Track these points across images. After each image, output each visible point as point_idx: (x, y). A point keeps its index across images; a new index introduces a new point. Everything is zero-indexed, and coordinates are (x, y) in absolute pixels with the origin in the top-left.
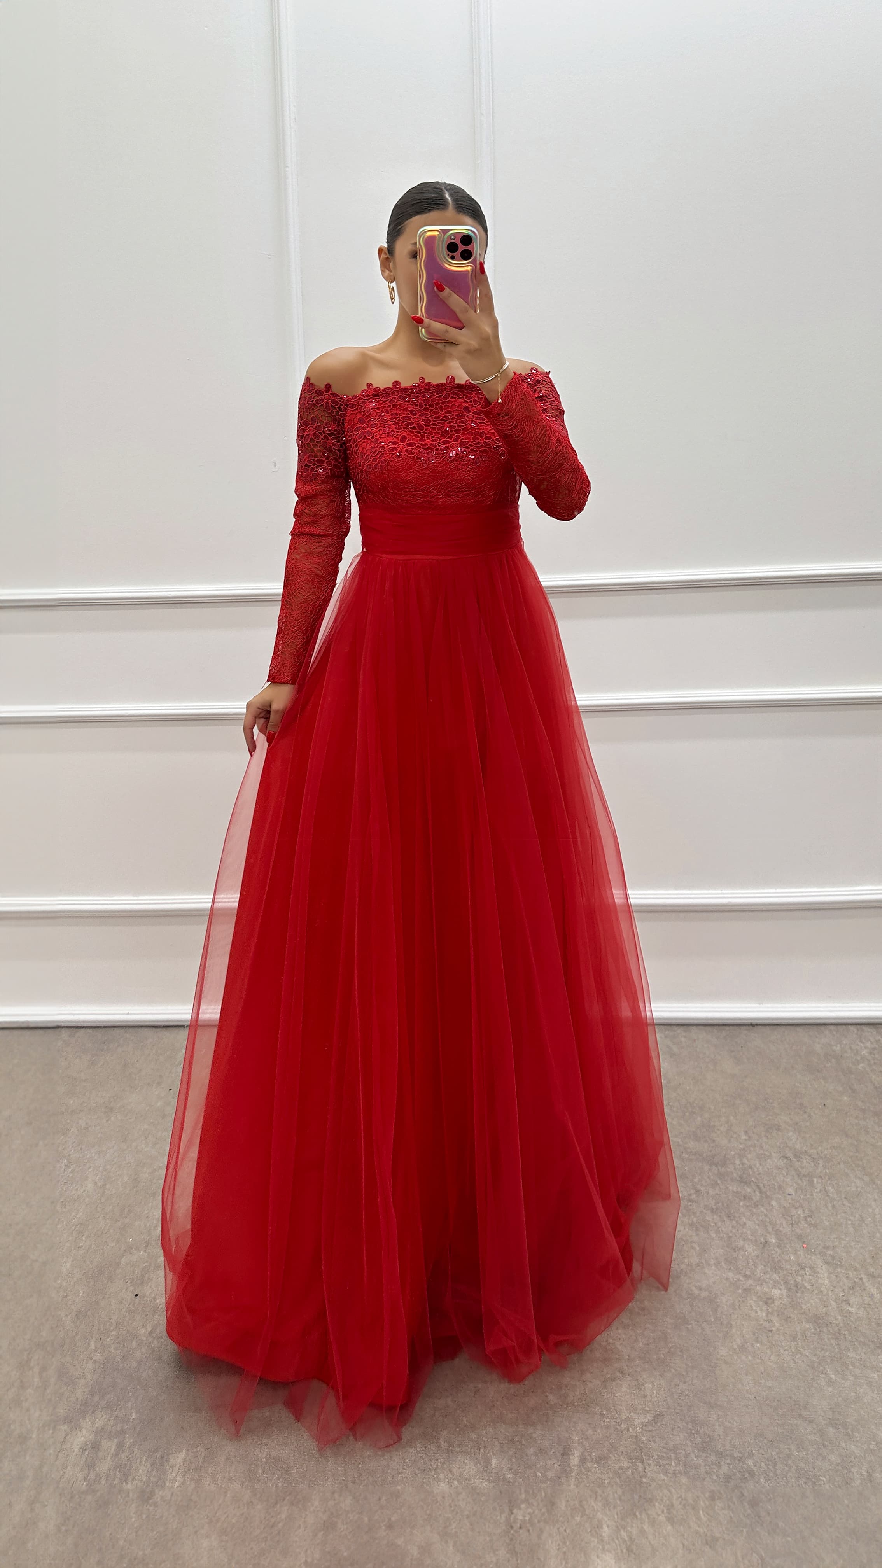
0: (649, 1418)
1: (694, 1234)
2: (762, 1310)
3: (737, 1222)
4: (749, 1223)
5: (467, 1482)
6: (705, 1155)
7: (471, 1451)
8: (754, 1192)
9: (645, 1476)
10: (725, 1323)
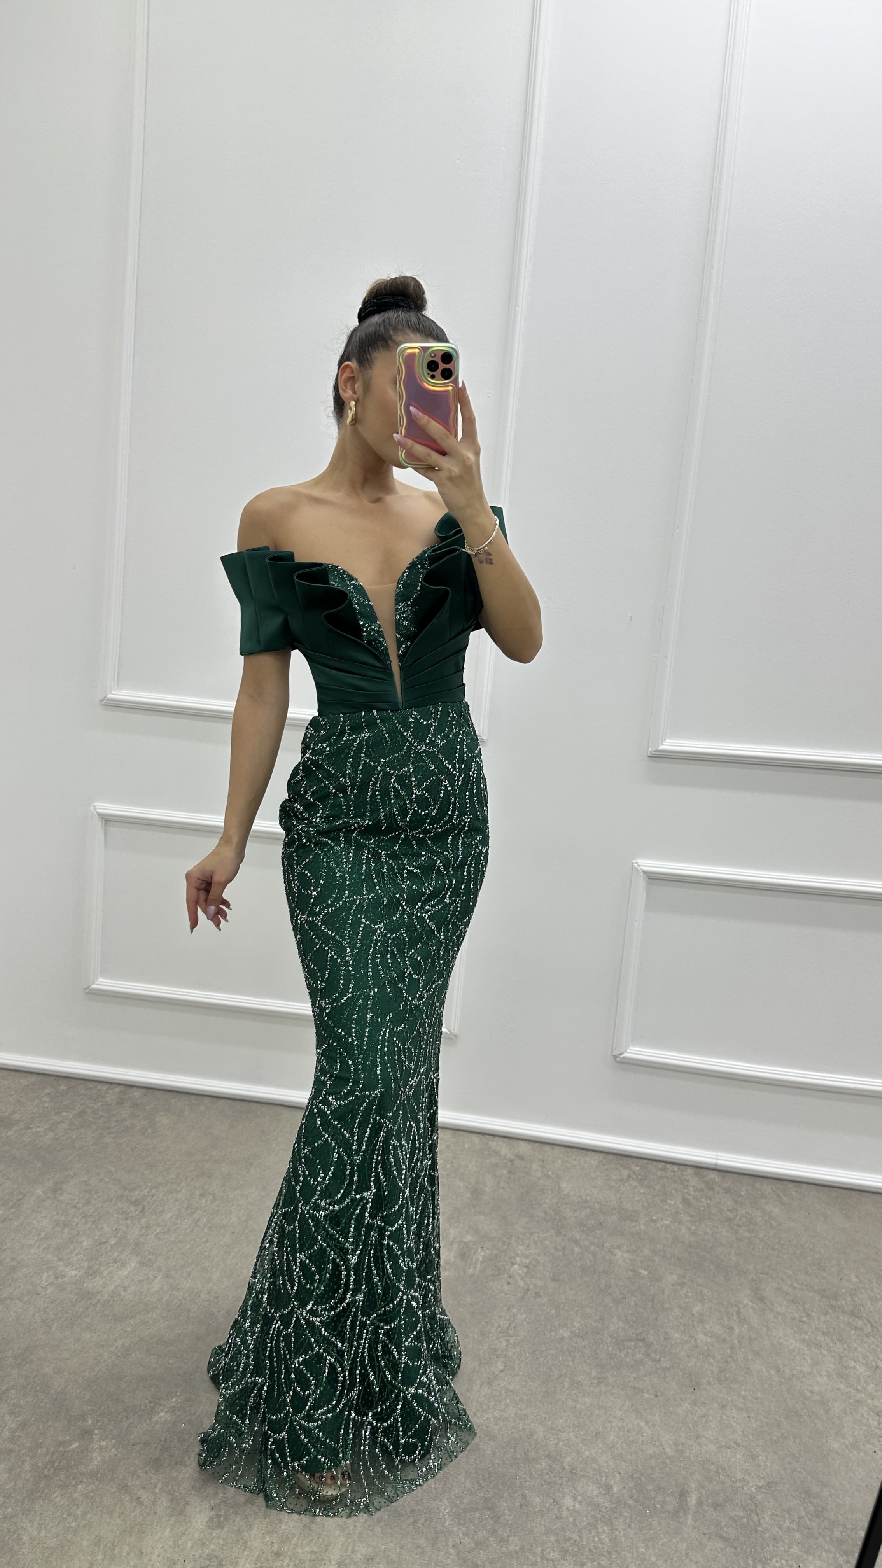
0: (763, 1482)
1: (806, 1349)
2: (873, 1420)
3: (849, 1347)
4: (859, 1349)
5: (590, 1499)
6: (816, 1288)
7: (593, 1477)
8: (866, 1325)
9: (760, 1524)
10: (837, 1422)
